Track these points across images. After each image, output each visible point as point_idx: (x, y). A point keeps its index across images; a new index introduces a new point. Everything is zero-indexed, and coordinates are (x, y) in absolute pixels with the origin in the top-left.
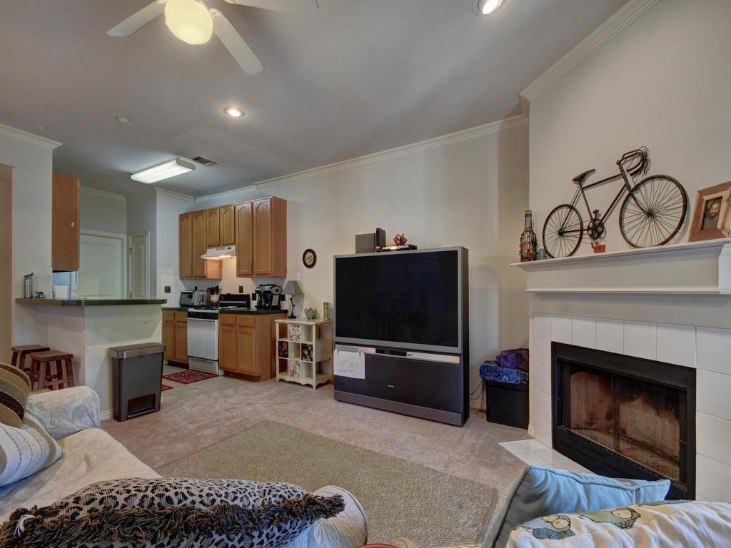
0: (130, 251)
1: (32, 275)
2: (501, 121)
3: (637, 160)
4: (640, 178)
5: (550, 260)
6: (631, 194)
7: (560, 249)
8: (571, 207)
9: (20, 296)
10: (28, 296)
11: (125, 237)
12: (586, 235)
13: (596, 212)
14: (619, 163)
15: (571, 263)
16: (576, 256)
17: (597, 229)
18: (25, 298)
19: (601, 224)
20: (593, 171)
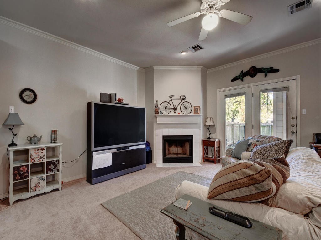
2: (139, 68)
3: (184, 97)
4: (184, 101)
5: (163, 115)
6: (183, 103)
7: (165, 112)
8: (169, 103)
12: (172, 110)
13: (175, 105)
14: (180, 97)
15: (168, 116)
16: (169, 114)
17: (175, 109)
19: (176, 108)
20: (174, 96)
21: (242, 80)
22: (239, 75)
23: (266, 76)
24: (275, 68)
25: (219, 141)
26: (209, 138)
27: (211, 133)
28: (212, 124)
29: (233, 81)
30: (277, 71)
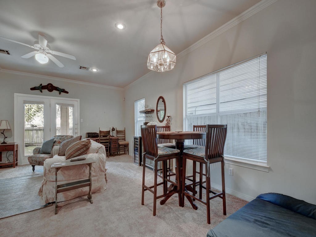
21: (41, 92)
22: (39, 87)
23: (60, 94)
24: (66, 90)
25: (17, 145)
26: (4, 143)
27: (6, 137)
28: (9, 128)
29: (32, 89)
30: (67, 93)
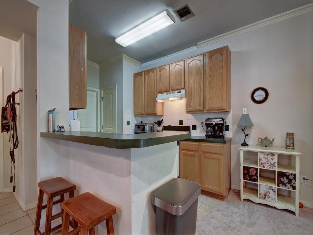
0: (102, 99)
1: (54, 110)
9: (44, 130)
10: (51, 130)
11: (98, 90)
18: (49, 132)
